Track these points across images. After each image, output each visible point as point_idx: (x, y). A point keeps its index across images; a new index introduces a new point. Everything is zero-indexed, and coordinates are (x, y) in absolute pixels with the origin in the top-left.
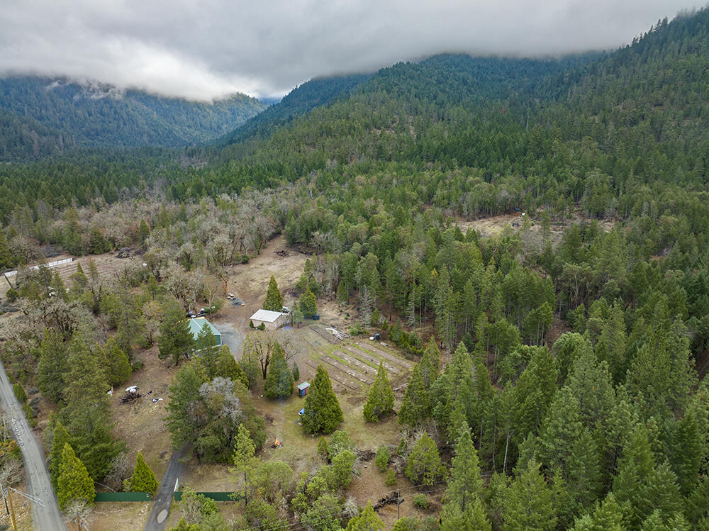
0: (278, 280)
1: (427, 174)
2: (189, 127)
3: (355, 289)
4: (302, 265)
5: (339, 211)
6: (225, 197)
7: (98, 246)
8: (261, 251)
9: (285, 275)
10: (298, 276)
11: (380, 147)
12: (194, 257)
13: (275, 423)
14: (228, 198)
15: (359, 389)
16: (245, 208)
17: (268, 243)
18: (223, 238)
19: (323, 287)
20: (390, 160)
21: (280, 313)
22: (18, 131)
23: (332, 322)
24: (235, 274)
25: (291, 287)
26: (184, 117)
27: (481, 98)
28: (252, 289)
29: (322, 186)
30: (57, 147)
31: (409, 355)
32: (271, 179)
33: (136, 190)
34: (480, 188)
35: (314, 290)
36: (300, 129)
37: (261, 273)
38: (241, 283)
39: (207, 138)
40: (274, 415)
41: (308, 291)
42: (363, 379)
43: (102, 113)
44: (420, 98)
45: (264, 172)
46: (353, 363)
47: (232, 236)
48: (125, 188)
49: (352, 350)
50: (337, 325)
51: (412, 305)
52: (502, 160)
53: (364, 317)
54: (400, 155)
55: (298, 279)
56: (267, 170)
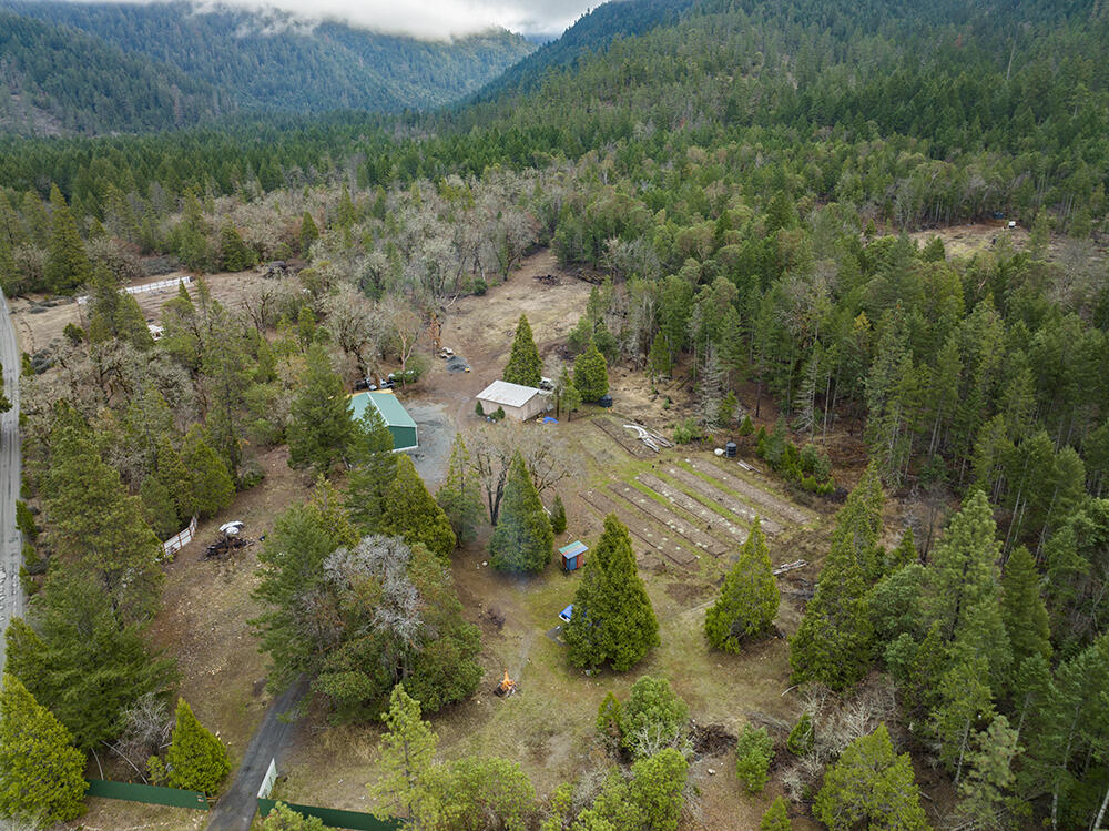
0: (536, 328)
1: (820, 147)
2: (414, 82)
3: (685, 350)
4: (583, 302)
5: (656, 205)
6: (455, 180)
7: (234, 258)
8: (511, 273)
9: (550, 319)
10: (573, 321)
11: (732, 103)
12: (387, 278)
13: (507, 631)
14: (460, 182)
15: (692, 564)
16: (488, 197)
17: (524, 262)
18: (441, 245)
19: (621, 344)
20: (749, 124)
21: (536, 391)
23: (636, 413)
24: (459, 312)
25: (561, 342)
27: (919, 21)
28: (488, 341)
29: (626, 166)
31: (800, 493)
32: (536, 153)
35: (604, 348)
36: (592, 73)
37: (505, 314)
38: (469, 330)
39: (442, 100)
40: (505, 611)
41: (593, 349)
42: (703, 541)
45: (525, 141)
46: (680, 504)
47: (458, 245)
48: (295, 168)
49: (678, 474)
50: (647, 419)
51: (809, 388)
52: (965, 123)
53: (703, 407)
54: (769, 116)
55: (573, 327)
56: (529, 137)
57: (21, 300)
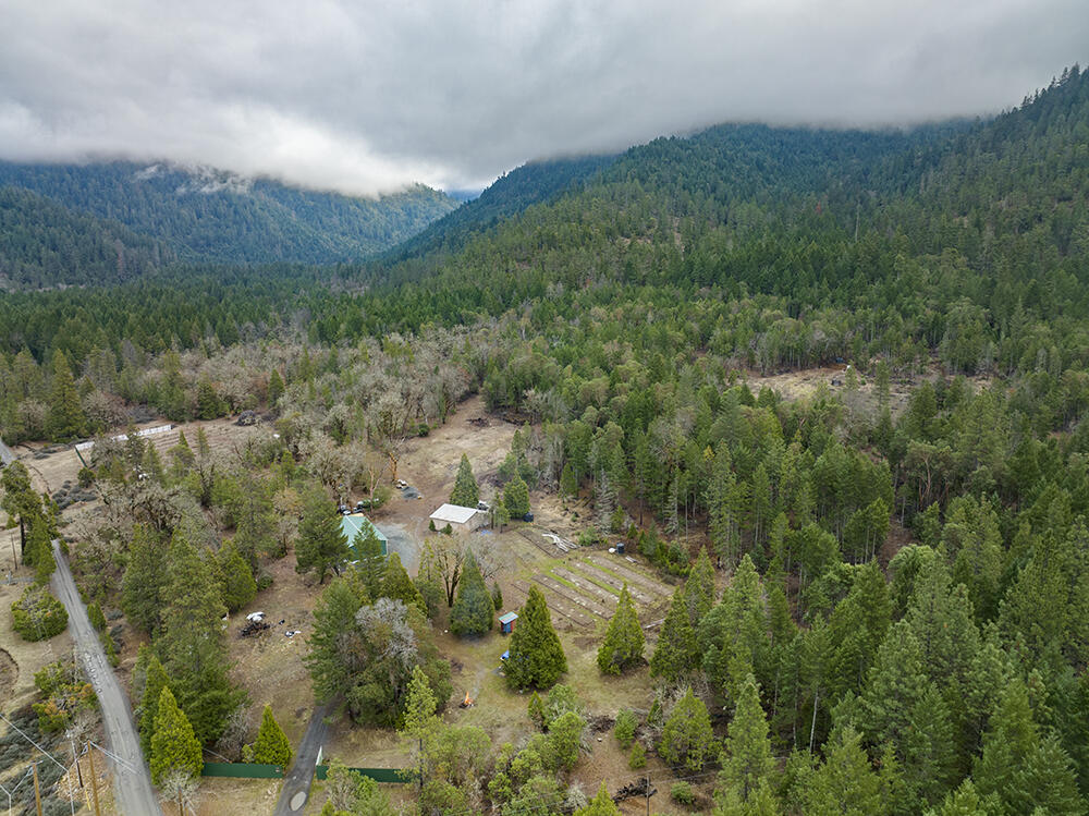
0: (472, 462)
1: (700, 305)
2: (343, 234)
3: (588, 476)
4: (508, 440)
5: (565, 360)
6: (396, 337)
7: (209, 408)
8: (448, 418)
9: (484, 454)
10: (501, 455)
11: (629, 265)
12: (349, 425)
13: (465, 671)
14: (400, 339)
15: (591, 625)
16: (426, 355)
17: (458, 407)
18: (392, 398)
19: (540, 473)
20: (643, 284)
21: (475, 511)
22: (98, 239)
23: (552, 525)
24: (408, 451)
25: (492, 473)
26: (336, 219)
27: (785, 190)
28: (434, 474)
29: (541, 322)
30: (150, 263)
31: (668, 576)
32: (464, 311)
33: (265, 326)
34: (781, 326)
35: (526, 477)
36: (509, 238)
37: (447, 451)
38: (417, 466)
39: (370, 250)
40: (464, 659)
41: (517, 477)
42: (598, 610)
43: (217, 215)
44: (690, 190)
45: (454, 300)
46: (583, 587)
47: (406, 395)
48: (248, 324)
49: (582, 567)
50: (559, 529)
51: (674, 501)
52: (816, 284)
53: (600, 518)
54: (659, 277)
55: (502, 461)
56: (457, 298)
57: (22, 448)
